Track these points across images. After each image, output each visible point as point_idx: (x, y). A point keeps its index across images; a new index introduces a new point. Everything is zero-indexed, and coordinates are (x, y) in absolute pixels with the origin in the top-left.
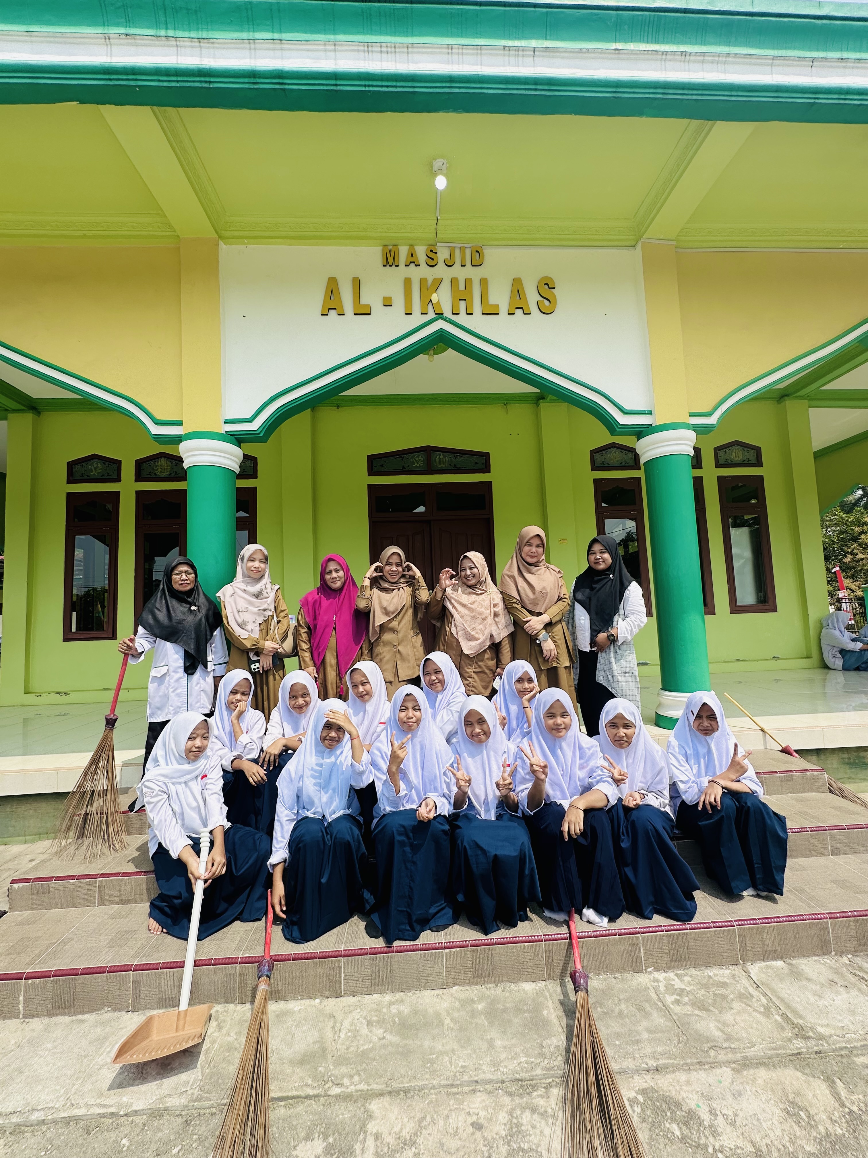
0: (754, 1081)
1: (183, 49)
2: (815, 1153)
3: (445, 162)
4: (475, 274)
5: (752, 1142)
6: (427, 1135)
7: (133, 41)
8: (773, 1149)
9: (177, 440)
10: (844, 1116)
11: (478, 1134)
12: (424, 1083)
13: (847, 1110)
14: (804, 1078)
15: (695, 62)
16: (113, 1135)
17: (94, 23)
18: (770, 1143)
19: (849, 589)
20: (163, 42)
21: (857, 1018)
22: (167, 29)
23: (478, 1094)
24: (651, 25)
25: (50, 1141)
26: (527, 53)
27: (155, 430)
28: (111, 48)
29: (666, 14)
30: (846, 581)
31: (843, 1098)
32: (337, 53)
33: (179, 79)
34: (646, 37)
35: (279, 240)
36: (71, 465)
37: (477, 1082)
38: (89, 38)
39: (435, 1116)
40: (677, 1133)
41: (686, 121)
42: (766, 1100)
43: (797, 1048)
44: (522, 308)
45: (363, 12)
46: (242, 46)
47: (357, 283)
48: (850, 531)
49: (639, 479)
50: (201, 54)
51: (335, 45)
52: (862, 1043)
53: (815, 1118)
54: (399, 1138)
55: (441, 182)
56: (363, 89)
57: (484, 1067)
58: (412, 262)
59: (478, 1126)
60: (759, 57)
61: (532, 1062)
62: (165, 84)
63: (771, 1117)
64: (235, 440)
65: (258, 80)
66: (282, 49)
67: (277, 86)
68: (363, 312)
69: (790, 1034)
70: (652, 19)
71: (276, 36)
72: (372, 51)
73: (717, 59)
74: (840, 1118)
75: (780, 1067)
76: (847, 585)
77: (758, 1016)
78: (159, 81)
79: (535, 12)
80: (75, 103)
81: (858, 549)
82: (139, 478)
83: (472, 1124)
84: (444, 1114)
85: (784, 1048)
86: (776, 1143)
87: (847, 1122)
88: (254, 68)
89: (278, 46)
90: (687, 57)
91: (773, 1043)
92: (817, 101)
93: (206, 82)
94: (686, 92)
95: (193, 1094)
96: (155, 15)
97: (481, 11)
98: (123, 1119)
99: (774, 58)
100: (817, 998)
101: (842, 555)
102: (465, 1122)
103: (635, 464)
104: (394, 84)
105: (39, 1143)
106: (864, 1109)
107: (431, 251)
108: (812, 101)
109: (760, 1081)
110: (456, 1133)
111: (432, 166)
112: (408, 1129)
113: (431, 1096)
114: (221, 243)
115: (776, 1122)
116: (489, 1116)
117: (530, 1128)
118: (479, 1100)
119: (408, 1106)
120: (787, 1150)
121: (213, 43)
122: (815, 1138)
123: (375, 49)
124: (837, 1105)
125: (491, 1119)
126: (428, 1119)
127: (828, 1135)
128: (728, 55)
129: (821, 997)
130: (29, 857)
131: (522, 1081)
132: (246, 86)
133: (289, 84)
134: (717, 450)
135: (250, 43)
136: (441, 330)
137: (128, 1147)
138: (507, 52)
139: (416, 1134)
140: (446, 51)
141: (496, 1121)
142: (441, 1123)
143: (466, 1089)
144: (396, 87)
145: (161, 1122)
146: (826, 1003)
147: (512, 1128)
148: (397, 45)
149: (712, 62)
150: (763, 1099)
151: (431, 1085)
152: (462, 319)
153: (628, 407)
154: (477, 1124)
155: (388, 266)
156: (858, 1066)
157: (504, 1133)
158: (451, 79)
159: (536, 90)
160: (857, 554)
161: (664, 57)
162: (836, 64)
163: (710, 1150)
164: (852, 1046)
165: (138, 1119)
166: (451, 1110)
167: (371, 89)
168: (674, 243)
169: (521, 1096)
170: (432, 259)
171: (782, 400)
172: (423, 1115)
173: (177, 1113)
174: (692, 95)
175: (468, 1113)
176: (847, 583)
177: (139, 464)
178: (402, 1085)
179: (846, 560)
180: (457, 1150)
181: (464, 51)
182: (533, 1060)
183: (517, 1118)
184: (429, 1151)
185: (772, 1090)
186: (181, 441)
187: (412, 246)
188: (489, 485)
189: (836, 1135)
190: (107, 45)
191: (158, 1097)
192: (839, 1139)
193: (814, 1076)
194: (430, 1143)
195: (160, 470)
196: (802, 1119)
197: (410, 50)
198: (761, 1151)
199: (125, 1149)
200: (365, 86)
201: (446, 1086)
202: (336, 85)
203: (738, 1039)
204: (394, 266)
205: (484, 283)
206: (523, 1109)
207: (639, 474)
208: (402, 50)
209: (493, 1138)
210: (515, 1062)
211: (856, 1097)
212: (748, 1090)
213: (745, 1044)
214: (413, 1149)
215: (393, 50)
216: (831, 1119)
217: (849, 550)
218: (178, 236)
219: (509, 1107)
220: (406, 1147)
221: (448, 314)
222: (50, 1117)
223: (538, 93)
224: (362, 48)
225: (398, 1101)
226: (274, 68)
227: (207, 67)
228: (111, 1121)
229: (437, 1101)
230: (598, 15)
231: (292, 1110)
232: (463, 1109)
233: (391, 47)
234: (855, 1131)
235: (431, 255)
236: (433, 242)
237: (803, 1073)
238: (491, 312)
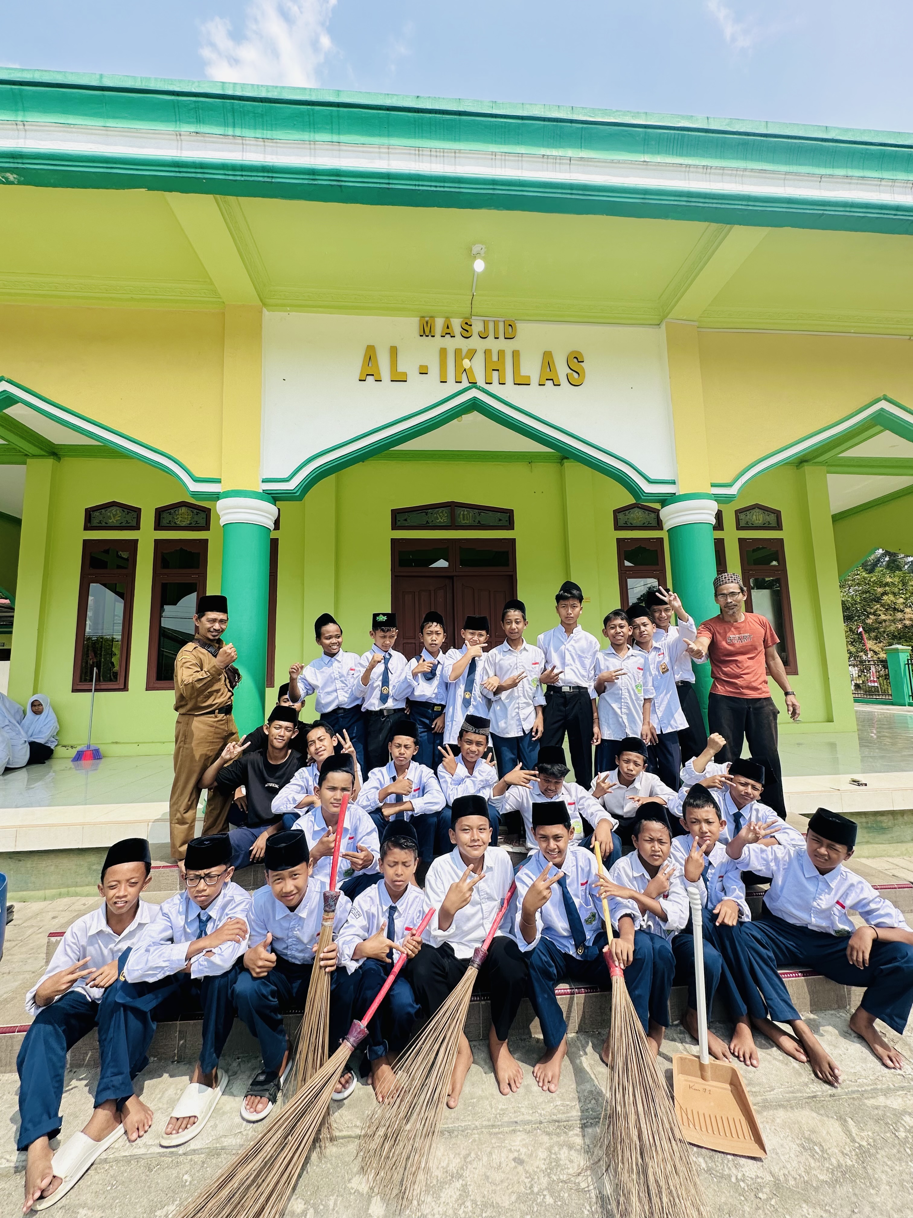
0: (773, 1121)
1: (248, 147)
2: (827, 1181)
3: (483, 247)
4: (508, 346)
5: (771, 1173)
6: (472, 1169)
7: (202, 138)
8: (790, 1178)
9: (216, 497)
10: (854, 1150)
11: (520, 1168)
12: (466, 1124)
13: (857, 1145)
14: (819, 1117)
15: (715, 174)
16: (174, 1172)
17: (167, 120)
18: (787, 1173)
19: (873, 651)
20: (231, 140)
21: (869, 1065)
22: (234, 126)
23: (519, 1133)
24: (676, 142)
25: (114, 1177)
26: (564, 161)
27: (194, 487)
28: (181, 144)
29: (690, 133)
30: (869, 642)
31: (854, 1135)
32: (390, 155)
33: (244, 173)
34: (671, 150)
35: (320, 309)
36: (89, 513)
37: (516, 1122)
38: (163, 134)
39: (479, 1153)
40: (704, 1165)
41: (706, 224)
42: (784, 1137)
43: (813, 1092)
44: (552, 380)
45: (415, 121)
46: (303, 146)
47: (394, 351)
48: (872, 591)
49: (661, 540)
50: (265, 151)
51: (389, 148)
52: (872, 1087)
53: (828, 1151)
54: (447, 1172)
55: (479, 266)
56: (414, 188)
57: (523, 1110)
58: (448, 332)
59: (519, 1161)
60: (774, 172)
61: (567, 1105)
62: (231, 178)
63: (788, 1151)
64: (271, 498)
65: (317, 177)
66: (339, 150)
67: (335, 183)
68: (399, 379)
69: (807, 1080)
70: (676, 136)
71: (335, 138)
72: (422, 155)
73: (735, 172)
74: (850, 1151)
75: (797, 1109)
76: (870, 647)
77: (777, 1063)
78: (225, 174)
79: (571, 127)
80: (144, 190)
81: (881, 610)
82: (158, 526)
83: (514, 1160)
84: (488, 1151)
85: (801, 1092)
86: (792, 1173)
87: (857, 1155)
88: (314, 167)
89: (337, 147)
90: (709, 171)
91: (791, 1087)
92: (825, 212)
93: (268, 177)
94: (707, 201)
95: (247, 1134)
96: (224, 116)
97: (523, 124)
98: (181, 1158)
99: (786, 173)
100: (832, 1047)
101: (864, 615)
102: (507, 1157)
103: (659, 525)
104: (442, 184)
105: (104, 1180)
106: (872, 1144)
107: (466, 323)
108: (821, 212)
109: (778, 1121)
110: (500, 1166)
111: (471, 251)
112: (455, 1164)
113: (474, 1136)
114: (265, 310)
115: (793, 1156)
116: (530, 1152)
117: (568, 1163)
118: (519, 1139)
119: (453, 1145)
120: (802, 1179)
121: (276, 143)
122: (828, 1168)
123: (424, 153)
124: (848, 1140)
125: (531, 1155)
126: (473, 1155)
127: (839, 1166)
128: (745, 170)
129: (835, 1047)
130: (51, 914)
131: (558, 1122)
132: (306, 182)
133: (345, 181)
134: (738, 512)
135: (310, 144)
136: (475, 399)
137: (190, 1182)
138: (545, 160)
139: (462, 1168)
140: (490, 157)
141: (536, 1157)
142: (485, 1159)
143: (506, 1129)
144: (444, 187)
145: (220, 1160)
146: (840, 1052)
147: (551, 1163)
148: (446, 150)
149: (731, 175)
150: (782, 1136)
151: (473, 1126)
152: (494, 388)
153: (652, 477)
154: (519, 1159)
155: (424, 336)
156: (868, 1107)
157: (544, 1167)
158: (494, 182)
159: (571, 194)
160: (880, 615)
161: (688, 169)
162: (841, 180)
163: (733, 1180)
164: (863, 1089)
165: (196, 1158)
166: (493, 1147)
167: (421, 188)
168: (697, 324)
169: (558, 1135)
170: (467, 331)
171: (801, 465)
172: (468, 1152)
173: (234, 1152)
174: (713, 203)
175: (510, 1150)
176: (870, 644)
177: (160, 512)
178: (446, 1126)
179: (869, 621)
180: (502, 1181)
181: (507, 158)
182: (568, 1103)
183: (555, 1154)
184: (475, 1183)
185: (790, 1128)
186: (218, 499)
187: (447, 318)
188: (513, 541)
189: (846, 1165)
190: (178, 140)
191: (214, 1137)
192: (849, 1169)
193: (828, 1117)
194: (476, 1176)
195: (180, 519)
196: (816, 1152)
197: (457, 155)
198: (779, 1180)
199: (187, 1184)
200: (415, 185)
201: (487, 1127)
202: (389, 184)
203: (759, 1084)
204: (430, 336)
205: (516, 354)
206: (561, 1146)
207: (663, 534)
208: (450, 155)
209: (534, 1171)
210: (552, 1105)
211: (866, 1133)
212: (768, 1129)
213: (765, 1088)
214: (461, 1181)
215: (442, 154)
216: (842, 1153)
217: (872, 611)
218: (224, 302)
219: (548, 1145)
220: (454, 1179)
221: (481, 383)
222: (112, 1156)
223: (573, 197)
224: (413, 152)
225: (443, 1140)
226: (332, 167)
227: (271, 164)
228: (170, 1159)
229: (479, 1139)
230: (627, 131)
231: (343, 1149)
232: (504, 1147)
233: (440, 152)
234: (863, 1163)
235: (466, 327)
236: (468, 315)
237: (818, 1114)
238: (522, 383)
